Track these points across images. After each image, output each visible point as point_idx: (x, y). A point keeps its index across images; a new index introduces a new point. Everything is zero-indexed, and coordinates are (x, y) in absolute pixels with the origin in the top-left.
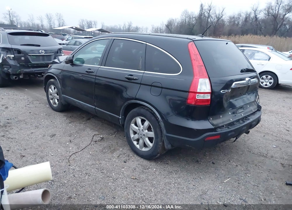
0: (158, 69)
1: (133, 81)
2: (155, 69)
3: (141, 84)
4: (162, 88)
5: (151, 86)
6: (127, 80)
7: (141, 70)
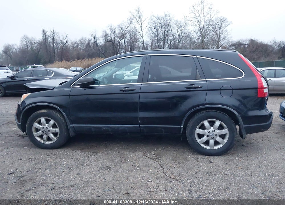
0: (220, 76)
1: (196, 89)
2: (216, 76)
3: (207, 90)
4: (232, 89)
5: (220, 90)
6: (188, 90)
7: (200, 78)
